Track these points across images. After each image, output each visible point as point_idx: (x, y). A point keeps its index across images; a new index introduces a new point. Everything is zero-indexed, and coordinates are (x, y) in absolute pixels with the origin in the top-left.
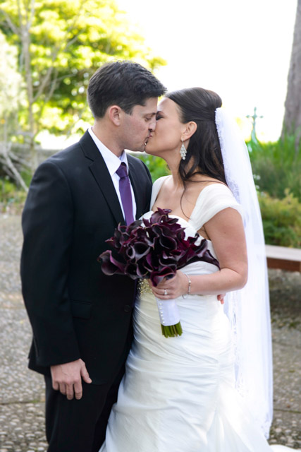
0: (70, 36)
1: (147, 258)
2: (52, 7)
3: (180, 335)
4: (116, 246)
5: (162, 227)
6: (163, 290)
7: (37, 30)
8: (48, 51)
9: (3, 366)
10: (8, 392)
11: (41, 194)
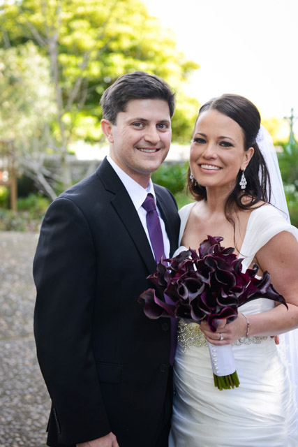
0: (100, 44)
1: (202, 297)
2: (82, 17)
3: (237, 386)
4: (160, 284)
5: (216, 259)
6: (218, 335)
7: (67, 40)
8: (80, 61)
9: (35, 405)
10: (41, 436)
11: (55, 237)
